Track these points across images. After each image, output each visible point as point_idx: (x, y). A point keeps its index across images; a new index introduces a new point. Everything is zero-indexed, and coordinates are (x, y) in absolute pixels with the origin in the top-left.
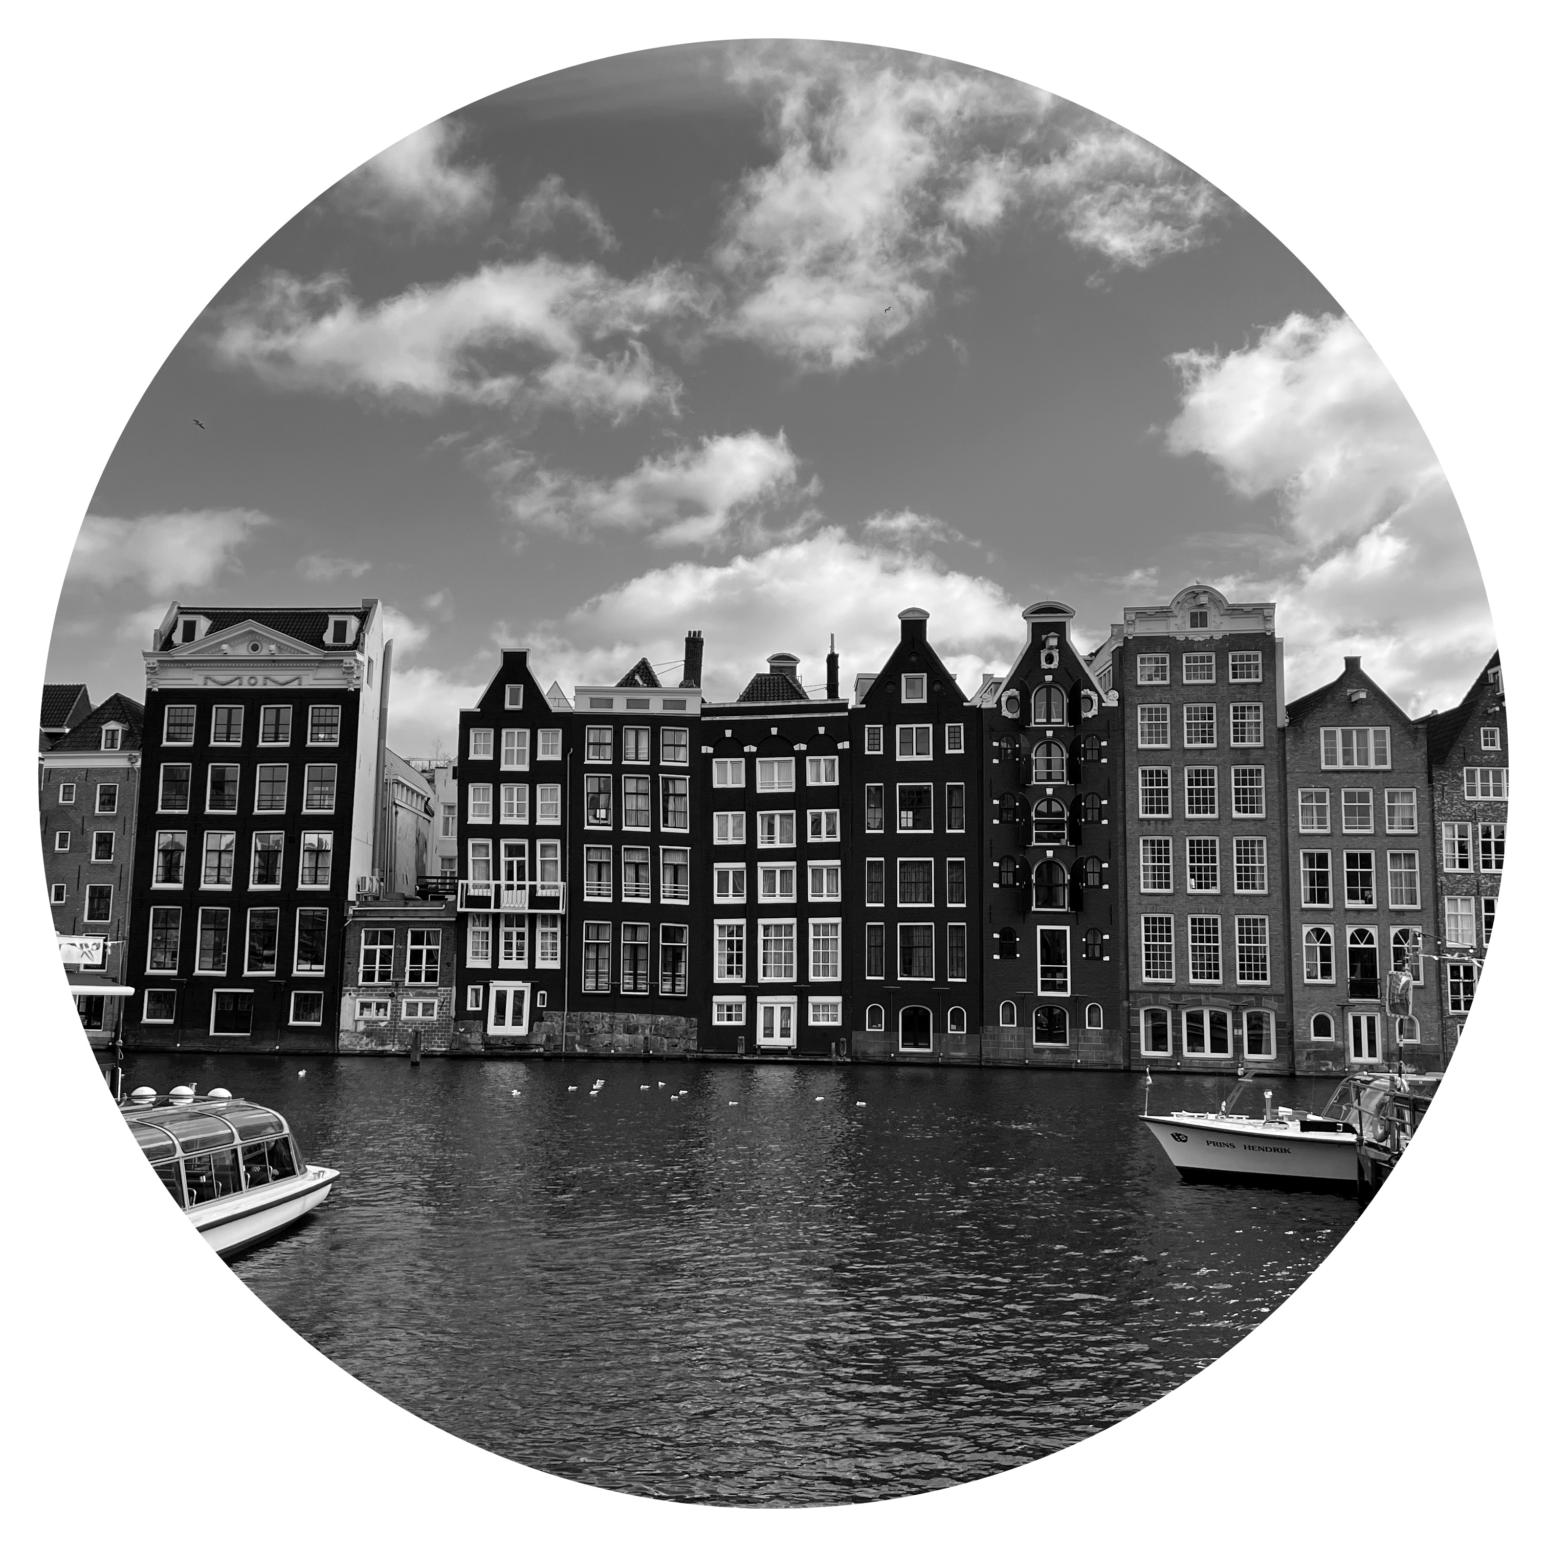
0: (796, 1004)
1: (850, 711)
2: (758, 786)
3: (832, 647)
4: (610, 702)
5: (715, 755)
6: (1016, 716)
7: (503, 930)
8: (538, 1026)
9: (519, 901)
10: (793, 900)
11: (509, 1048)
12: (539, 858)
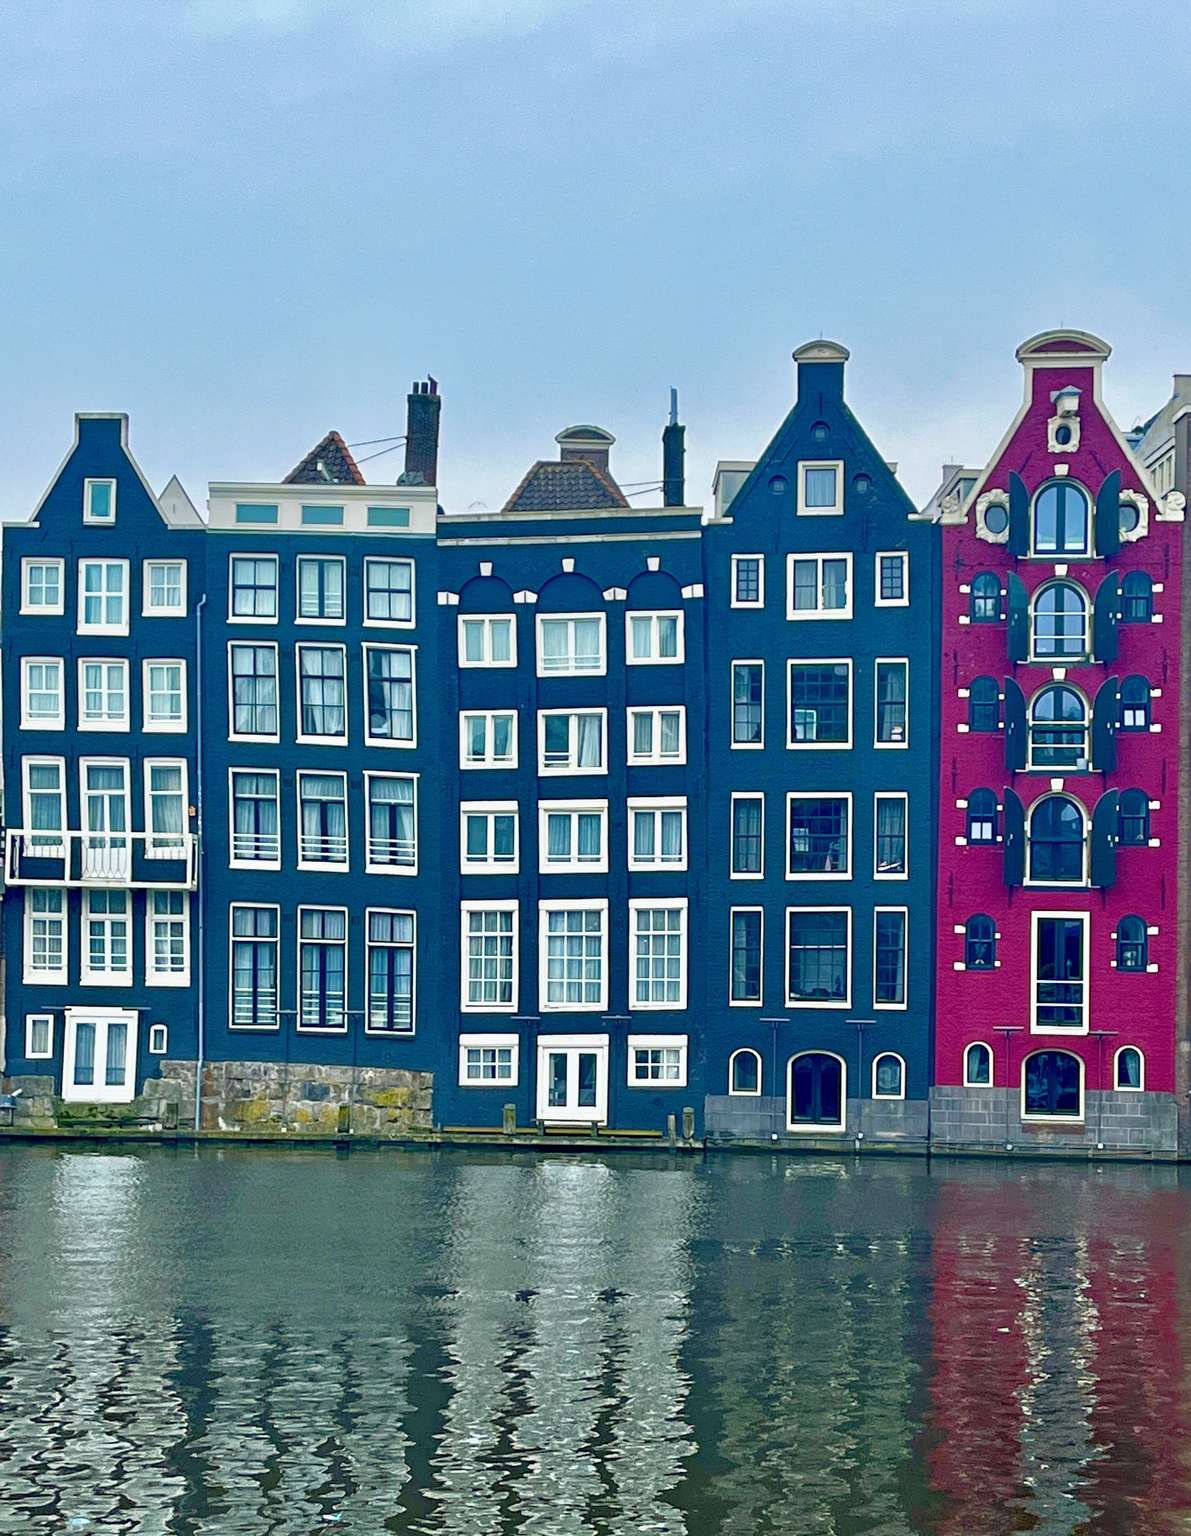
0: (606, 1049)
1: (704, 530)
2: (540, 665)
3: (674, 413)
4: (271, 513)
5: (461, 609)
6: (1003, 538)
7: (87, 917)
8: (151, 1086)
9: (114, 867)
10: (602, 867)
11: (102, 1124)
12: (148, 792)
